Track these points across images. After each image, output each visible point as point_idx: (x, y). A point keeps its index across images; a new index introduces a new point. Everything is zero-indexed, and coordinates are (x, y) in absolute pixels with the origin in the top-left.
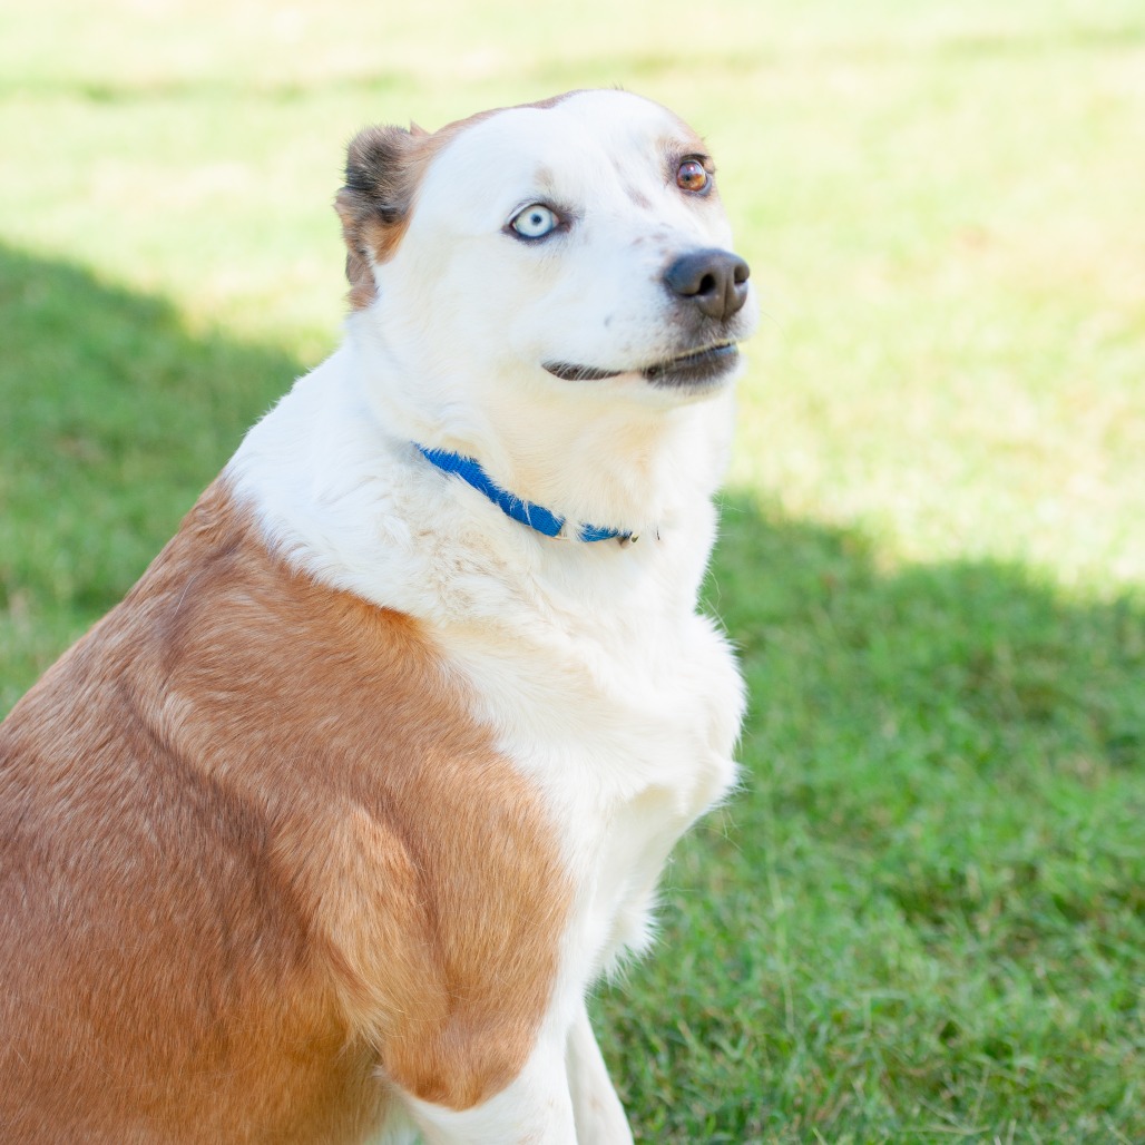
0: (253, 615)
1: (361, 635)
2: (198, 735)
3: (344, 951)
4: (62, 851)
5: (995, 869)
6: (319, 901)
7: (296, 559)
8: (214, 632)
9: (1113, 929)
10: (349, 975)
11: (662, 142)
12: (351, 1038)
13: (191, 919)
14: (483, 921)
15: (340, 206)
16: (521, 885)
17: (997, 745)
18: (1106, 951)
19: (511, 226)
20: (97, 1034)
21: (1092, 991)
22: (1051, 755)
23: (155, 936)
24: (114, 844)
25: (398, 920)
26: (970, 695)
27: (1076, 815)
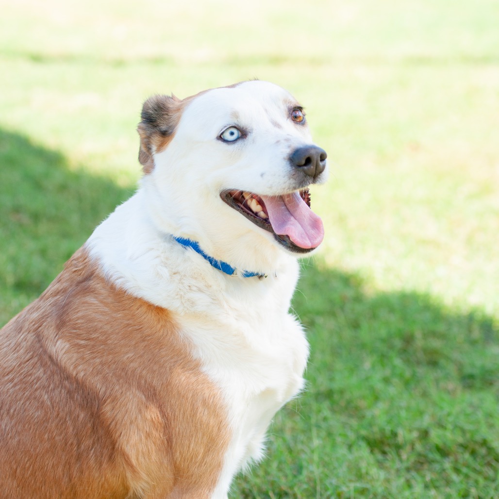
0: (98, 307)
1: (145, 318)
2: (70, 359)
3: (130, 456)
4: (8, 405)
5: (410, 431)
6: (121, 434)
7: (118, 283)
8: (80, 314)
9: (461, 461)
10: (132, 466)
11: (285, 101)
12: (131, 493)
13: (63, 439)
14: (192, 446)
15: (140, 130)
16: (210, 430)
17: (414, 375)
18: (457, 470)
19: (220, 137)
20: (18, 486)
21: (450, 488)
22: (437, 381)
23: (47, 445)
24: (31, 404)
25: (154, 444)
26: (403, 352)
27: (447, 408)
